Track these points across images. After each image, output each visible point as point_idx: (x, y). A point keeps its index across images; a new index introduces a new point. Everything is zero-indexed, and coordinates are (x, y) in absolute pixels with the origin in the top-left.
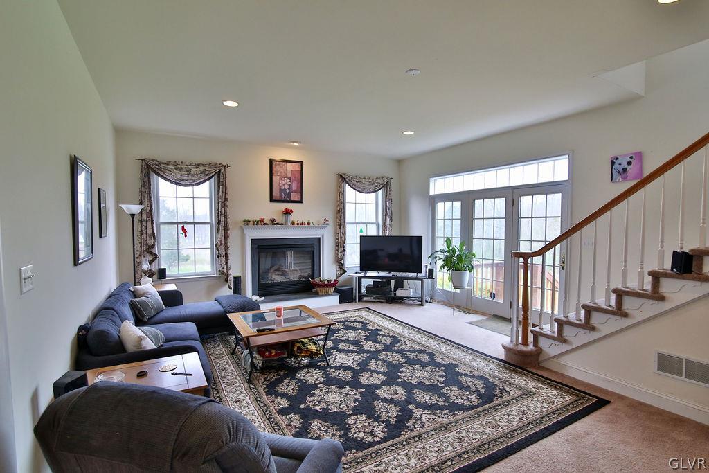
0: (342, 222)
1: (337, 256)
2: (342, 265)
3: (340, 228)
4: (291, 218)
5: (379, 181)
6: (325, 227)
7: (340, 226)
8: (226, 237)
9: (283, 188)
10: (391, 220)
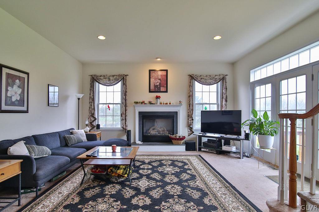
0: (191, 102)
1: (188, 122)
2: (192, 128)
3: (190, 106)
4: (159, 101)
5: (216, 77)
6: (180, 106)
7: (190, 105)
8: (126, 111)
9: (156, 84)
10: (226, 101)
